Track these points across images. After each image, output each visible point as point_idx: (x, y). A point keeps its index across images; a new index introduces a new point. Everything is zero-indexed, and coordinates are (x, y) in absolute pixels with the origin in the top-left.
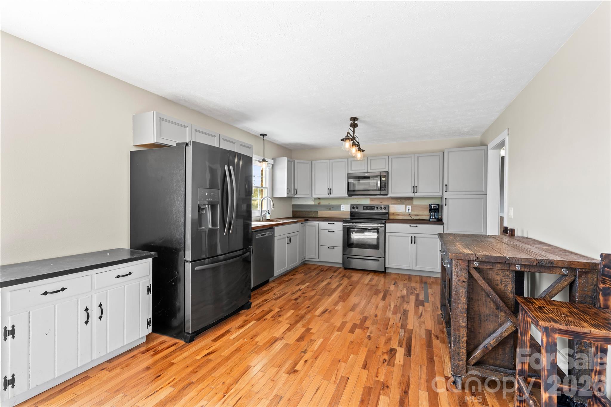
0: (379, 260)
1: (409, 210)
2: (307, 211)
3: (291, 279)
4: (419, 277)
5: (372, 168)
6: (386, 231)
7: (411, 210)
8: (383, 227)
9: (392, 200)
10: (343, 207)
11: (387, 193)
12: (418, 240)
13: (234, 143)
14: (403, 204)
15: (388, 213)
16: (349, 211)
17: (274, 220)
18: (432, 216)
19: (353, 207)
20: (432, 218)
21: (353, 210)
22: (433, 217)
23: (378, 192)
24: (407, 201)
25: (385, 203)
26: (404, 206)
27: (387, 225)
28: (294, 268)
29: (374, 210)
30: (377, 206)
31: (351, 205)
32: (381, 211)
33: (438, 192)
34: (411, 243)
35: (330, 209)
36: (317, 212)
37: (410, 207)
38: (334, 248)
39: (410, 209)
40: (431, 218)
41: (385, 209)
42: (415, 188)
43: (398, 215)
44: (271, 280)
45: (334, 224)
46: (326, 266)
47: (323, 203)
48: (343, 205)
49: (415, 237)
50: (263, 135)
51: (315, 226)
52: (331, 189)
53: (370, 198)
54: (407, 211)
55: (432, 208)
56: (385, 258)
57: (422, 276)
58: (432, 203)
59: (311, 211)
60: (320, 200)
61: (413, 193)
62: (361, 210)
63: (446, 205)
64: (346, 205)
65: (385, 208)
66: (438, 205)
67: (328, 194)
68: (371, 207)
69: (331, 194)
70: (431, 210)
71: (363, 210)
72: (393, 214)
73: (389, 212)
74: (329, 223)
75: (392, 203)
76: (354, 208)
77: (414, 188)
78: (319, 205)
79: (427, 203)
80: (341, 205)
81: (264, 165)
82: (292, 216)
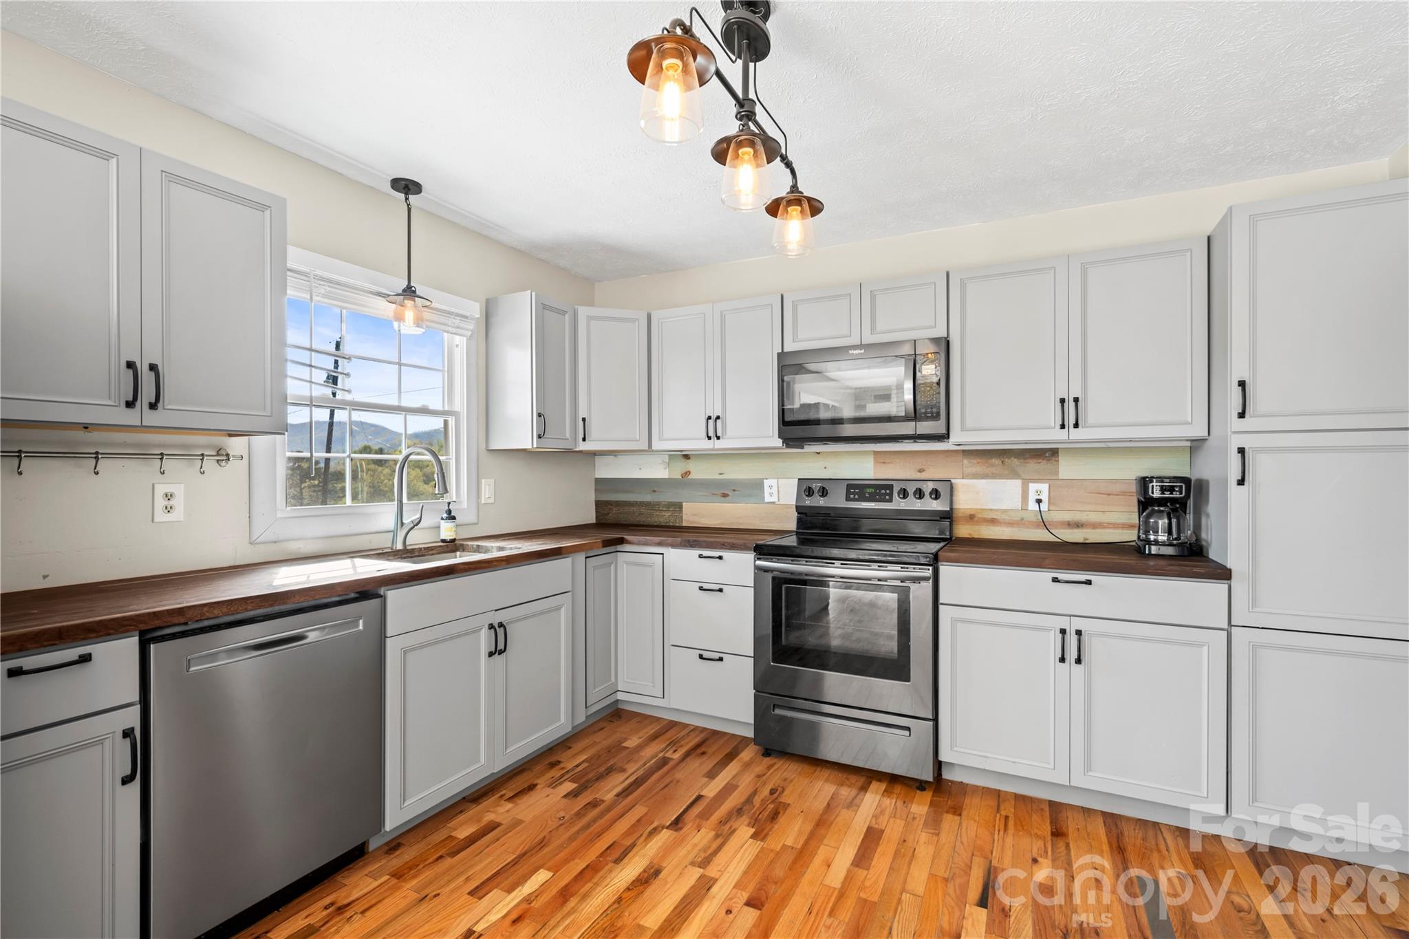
0: (908, 729)
1: (1039, 501)
2: (642, 504)
3: (493, 826)
4: (1100, 820)
5: (880, 326)
6: (941, 600)
7: (1049, 503)
8: (927, 579)
9: (966, 462)
10: (771, 487)
11: (944, 431)
12: (1094, 648)
13: (106, 156)
14: (1014, 475)
15: (947, 516)
16: (794, 503)
17: (470, 543)
18: (1156, 532)
19: (807, 488)
20: (1156, 543)
21: (808, 502)
22: (1162, 537)
23: (908, 428)
24: (1033, 466)
25: (936, 471)
26: (1016, 484)
27: (945, 570)
28: (550, 746)
29: (890, 500)
30: (903, 485)
31: (799, 479)
32: (918, 505)
33: (1187, 423)
34: (1062, 660)
35: (725, 495)
36: (679, 507)
37: (1044, 487)
38: (721, 659)
39: (1044, 497)
40: (1148, 542)
41: (936, 498)
42: (1072, 404)
43: (993, 521)
44: (374, 844)
45: (720, 558)
46: (696, 728)
47: (700, 471)
48: (773, 482)
49: (1079, 633)
50: (407, 187)
51: (651, 565)
52: (718, 418)
53: (876, 453)
54: (1033, 506)
55: (1157, 494)
56: (936, 720)
57: (1112, 815)
58: (1155, 475)
59: (658, 504)
60: (688, 461)
61: (1063, 426)
62: (837, 500)
63: (1241, 482)
64: (782, 481)
65: (936, 494)
66: (1186, 481)
67: (709, 438)
68: (881, 490)
69: (718, 438)
70: (1146, 504)
71: (848, 499)
72: (971, 518)
73: (952, 509)
74: (701, 556)
75: (968, 470)
76: (810, 492)
77: (1066, 405)
78: (684, 481)
79: (1130, 470)
80: (765, 480)
81: (409, 315)
82: (595, 522)
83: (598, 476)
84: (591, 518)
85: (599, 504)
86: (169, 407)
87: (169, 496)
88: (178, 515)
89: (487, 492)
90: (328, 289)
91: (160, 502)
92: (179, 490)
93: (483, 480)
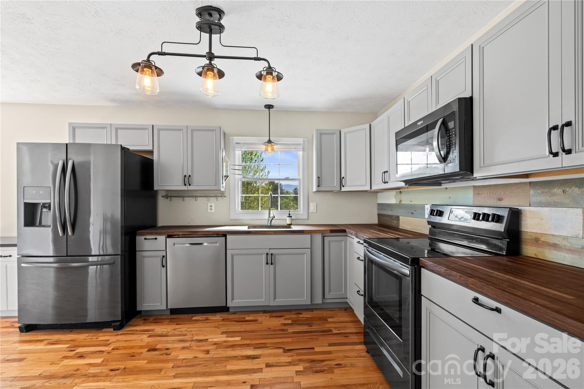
2: (389, 216)
10: (427, 209)
14: (575, 204)
19: (432, 210)
21: (432, 219)
26: (577, 212)
35: (412, 213)
36: (397, 218)
47: (404, 200)
48: (428, 207)
50: (269, 107)
52: (387, 172)
53: (474, 187)
59: (393, 216)
60: (401, 195)
62: (445, 220)
67: (384, 183)
69: (387, 183)
72: (537, 241)
76: (433, 213)
78: (400, 205)
80: (426, 205)
81: (270, 149)
82: (377, 223)
83: (378, 202)
84: (375, 221)
85: (379, 215)
86: (193, 185)
87: (211, 206)
88: (213, 211)
89: (312, 207)
90: (247, 146)
91: (209, 208)
92: (213, 205)
93: (311, 203)
